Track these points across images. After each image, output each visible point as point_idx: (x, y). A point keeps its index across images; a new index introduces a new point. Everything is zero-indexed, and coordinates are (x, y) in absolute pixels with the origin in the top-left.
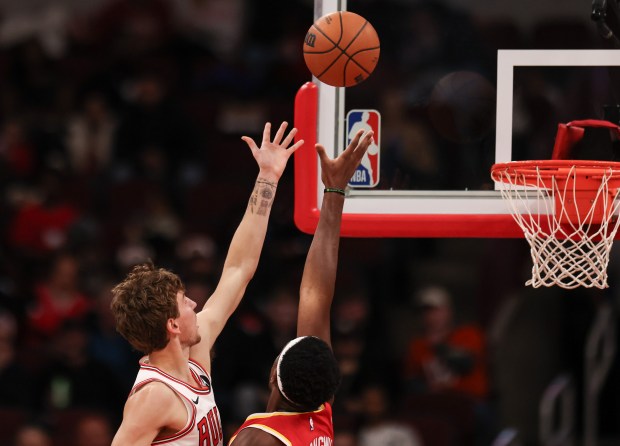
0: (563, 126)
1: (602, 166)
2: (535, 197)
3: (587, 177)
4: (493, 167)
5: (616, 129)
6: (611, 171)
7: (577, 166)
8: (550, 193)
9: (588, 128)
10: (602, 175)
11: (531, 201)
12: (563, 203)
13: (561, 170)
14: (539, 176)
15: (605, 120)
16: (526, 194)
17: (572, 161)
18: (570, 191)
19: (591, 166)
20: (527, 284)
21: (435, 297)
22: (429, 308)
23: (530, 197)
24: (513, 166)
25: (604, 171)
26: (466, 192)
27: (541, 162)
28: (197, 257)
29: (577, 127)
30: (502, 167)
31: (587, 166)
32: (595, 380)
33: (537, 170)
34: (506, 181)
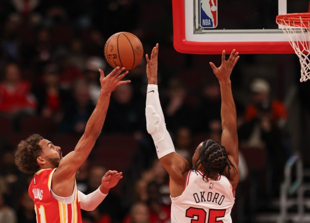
2: (300, 32)
4: (277, 17)
14: (301, 21)
24: (288, 16)
26: (264, 30)
27: (302, 14)
30: (282, 17)
33: (300, 18)
34: (284, 24)
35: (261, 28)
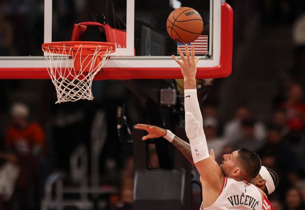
0: (77, 25)
1: (96, 44)
3: (88, 49)
4: (43, 45)
5: (102, 26)
6: (100, 46)
7: (83, 44)
8: (71, 57)
9: (88, 26)
10: (96, 48)
13: (75, 46)
14: (64, 49)
15: (97, 22)
17: (81, 42)
18: (78, 56)
19: (90, 44)
20: (56, 103)
24: (52, 44)
25: (96, 47)
26: (30, 57)
27: (66, 42)
29: (84, 26)
30: (47, 45)
31: (88, 44)
33: (64, 46)
34: (48, 52)
35: (28, 55)
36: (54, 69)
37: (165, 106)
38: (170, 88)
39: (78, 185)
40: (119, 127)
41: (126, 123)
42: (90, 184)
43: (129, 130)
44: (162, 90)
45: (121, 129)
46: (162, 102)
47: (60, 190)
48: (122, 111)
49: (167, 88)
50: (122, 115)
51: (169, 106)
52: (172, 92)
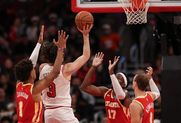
2: (127, 3)
8: (131, 2)
11: (126, 4)
12: (134, 3)
16: (125, 2)
20: (126, 23)
21: (107, 27)
22: (106, 29)
23: (126, 3)
26: (111, 2)
28: (53, 18)
32: (142, 45)
36: (127, 7)
37: (176, 25)
38: (178, 16)
39: (134, 63)
40: (154, 35)
41: (157, 33)
42: (139, 62)
43: (159, 36)
44: (174, 17)
45: (155, 36)
46: (174, 23)
47: (126, 66)
48: (155, 27)
49: (177, 16)
50: (155, 29)
51: (178, 25)
52: (179, 18)
